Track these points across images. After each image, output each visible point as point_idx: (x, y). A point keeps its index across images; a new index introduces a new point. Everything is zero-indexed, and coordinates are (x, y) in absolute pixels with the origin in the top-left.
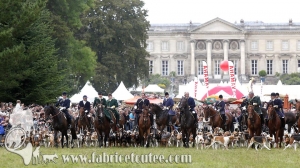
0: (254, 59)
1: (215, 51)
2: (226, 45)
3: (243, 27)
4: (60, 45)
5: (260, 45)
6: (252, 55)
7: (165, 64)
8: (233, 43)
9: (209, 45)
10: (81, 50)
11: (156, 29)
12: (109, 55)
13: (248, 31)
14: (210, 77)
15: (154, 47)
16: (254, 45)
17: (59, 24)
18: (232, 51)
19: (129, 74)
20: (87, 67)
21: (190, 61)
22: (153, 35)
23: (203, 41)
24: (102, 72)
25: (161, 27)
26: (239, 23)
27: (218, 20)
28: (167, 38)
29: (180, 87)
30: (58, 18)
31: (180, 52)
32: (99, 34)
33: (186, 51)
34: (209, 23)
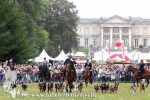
0: (137, 38)
1: (115, 34)
2: (121, 31)
3: (130, 20)
4: (29, 29)
5: (140, 31)
6: (135, 36)
7: (86, 40)
8: (125, 29)
9: (111, 30)
10: (40, 32)
11: (82, 21)
12: (55, 35)
13: (133, 23)
14: (112, 48)
15: (80, 31)
16: (136, 30)
17: (29, 18)
18: (124, 34)
19: (66, 46)
20: (44, 42)
21: (101, 39)
22: (80, 24)
23: (108, 28)
24: (52, 45)
25: (85, 20)
26: (128, 18)
27: (116, 17)
28: (88, 26)
29: (95, 53)
30: (28, 15)
31: (95, 34)
32: (50, 24)
33: (98, 33)
34: (112, 18)
